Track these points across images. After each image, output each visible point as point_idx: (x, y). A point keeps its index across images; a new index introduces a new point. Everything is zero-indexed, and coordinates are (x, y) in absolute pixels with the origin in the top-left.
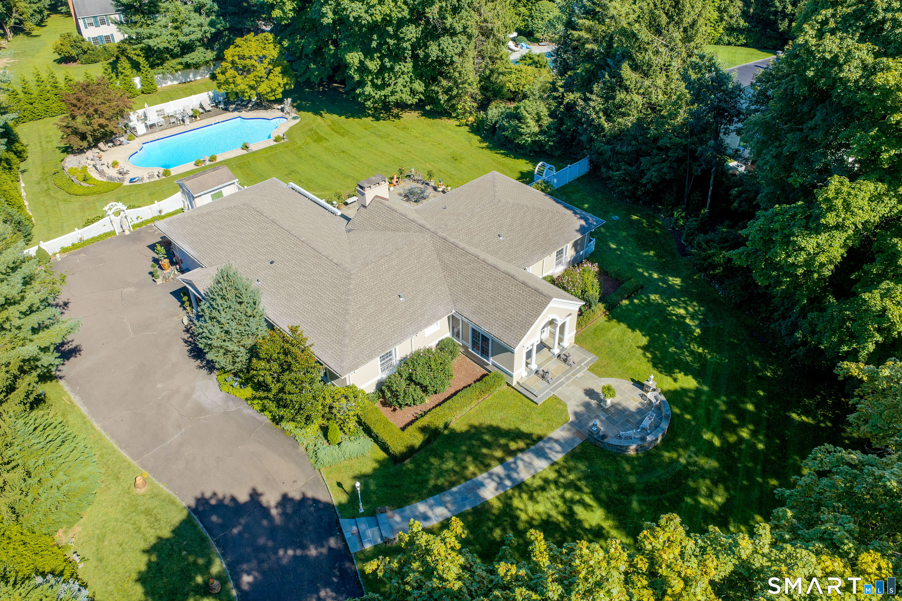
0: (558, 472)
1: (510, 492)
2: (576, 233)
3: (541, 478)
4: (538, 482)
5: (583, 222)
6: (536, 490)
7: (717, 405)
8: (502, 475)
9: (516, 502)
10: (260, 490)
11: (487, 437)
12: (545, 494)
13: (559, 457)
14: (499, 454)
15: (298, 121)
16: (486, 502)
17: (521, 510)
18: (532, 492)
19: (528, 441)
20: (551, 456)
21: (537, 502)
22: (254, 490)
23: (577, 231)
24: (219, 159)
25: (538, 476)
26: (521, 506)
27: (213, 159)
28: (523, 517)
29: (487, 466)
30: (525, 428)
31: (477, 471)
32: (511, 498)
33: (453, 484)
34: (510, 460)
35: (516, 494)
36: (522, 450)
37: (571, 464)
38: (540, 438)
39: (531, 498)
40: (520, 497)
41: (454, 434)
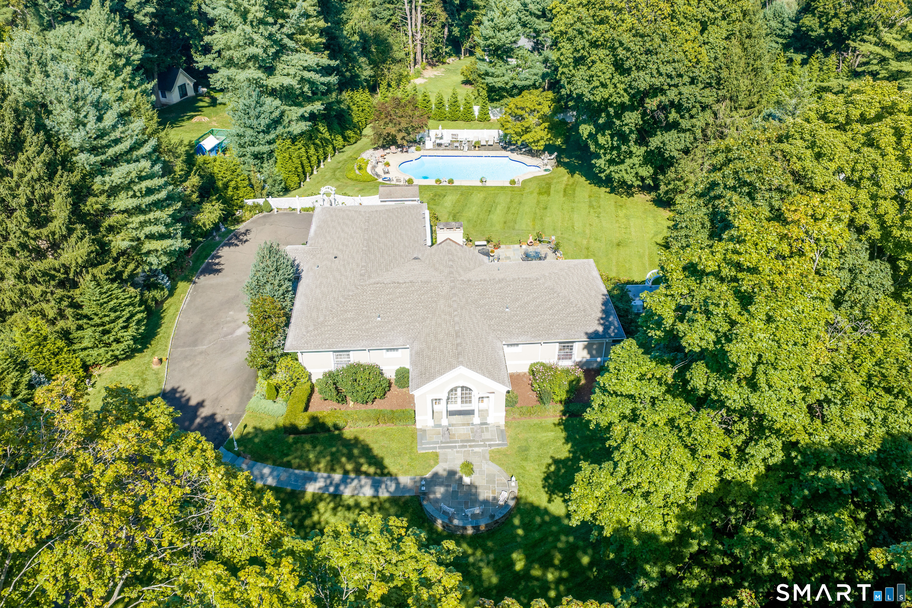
0: (372, 504)
1: (326, 495)
2: (583, 335)
3: (356, 500)
4: (351, 502)
5: (600, 329)
6: (343, 506)
7: (559, 540)
8: (334, 482)
9: (321, 506)
10: (206, 404)
11: (356, 452)
12: (346, 513)
13: (384, 495)
14: (349, 467)
15: (547, 173)
16: (304, 492)
17: (319, 513)
18: (340, 505)
19: (378, 471)
20: (380, 490)
21: (335, 515)
22: (203, 401)
23: (586, 334)
24: (456, 183)
25: (355, 497)
26: (322, 510)
27: (451, 181)
28: (316, 518)
29: (333, 470)
30: (387, 462)
31: (322, 469)
32: (321, 500)
33: (299, 467)
34: (352, 475)
35: (328, 500)
36: (367, 475)
37: (387, 505)
38: (389, 474)
39: (335, 510)
40: (329, 503)
41: (340, 437)
